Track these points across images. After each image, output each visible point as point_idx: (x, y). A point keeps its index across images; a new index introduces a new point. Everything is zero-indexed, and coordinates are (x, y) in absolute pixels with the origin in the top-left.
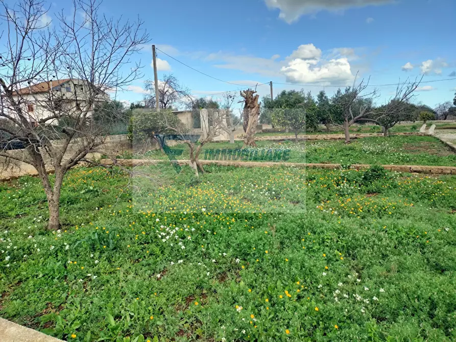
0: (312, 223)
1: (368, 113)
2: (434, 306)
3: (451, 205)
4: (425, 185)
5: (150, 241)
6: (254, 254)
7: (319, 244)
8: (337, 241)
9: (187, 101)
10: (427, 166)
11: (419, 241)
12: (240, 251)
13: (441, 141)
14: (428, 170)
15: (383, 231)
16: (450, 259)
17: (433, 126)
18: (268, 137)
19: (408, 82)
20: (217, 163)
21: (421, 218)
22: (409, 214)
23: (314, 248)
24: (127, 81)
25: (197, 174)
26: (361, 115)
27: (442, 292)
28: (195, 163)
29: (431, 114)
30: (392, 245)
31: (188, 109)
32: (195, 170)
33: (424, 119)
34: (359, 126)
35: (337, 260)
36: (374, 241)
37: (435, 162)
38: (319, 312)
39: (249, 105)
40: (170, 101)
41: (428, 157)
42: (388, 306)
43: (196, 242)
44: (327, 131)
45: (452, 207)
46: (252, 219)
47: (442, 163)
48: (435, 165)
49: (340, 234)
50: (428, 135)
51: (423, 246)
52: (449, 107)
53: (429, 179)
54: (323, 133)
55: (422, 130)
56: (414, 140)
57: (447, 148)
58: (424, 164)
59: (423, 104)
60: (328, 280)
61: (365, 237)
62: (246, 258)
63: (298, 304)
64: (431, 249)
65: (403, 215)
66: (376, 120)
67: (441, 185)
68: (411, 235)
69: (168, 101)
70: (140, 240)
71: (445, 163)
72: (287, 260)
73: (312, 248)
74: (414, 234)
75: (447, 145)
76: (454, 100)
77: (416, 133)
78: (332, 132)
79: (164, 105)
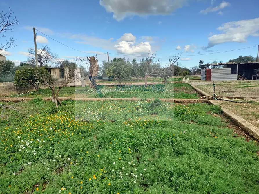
0: (117, 133)
1: (156, 71)
2: (172, 175)
3: (191, 119)
4: (179, 109)
5: (16, 151)
6: (82, 154)
7: (120, 145)
8: (129, 142)
9: (56, 62)
10: (182, 99)
11: (171, 139)
12: (73, 153)
13: (191, 86)
14: (183, 101)
15: (154, 135)
16: (184, 148)
17: (188, 79)
18: (105, 83)
19: (175, 56)
20: (72, 99)
21: (175, 127)
22: (169, 125)
23: (116, 148)
24: (4, 48)
25: (57, 106)
26: (152, 72)
27: (176, 167)
28: (56, 99)
29: (188, 72)
30: (158, 142)
31: (57, 67)
32: (55, 104)
33: (185, 75)
34: (154, 78)
35: (128, 153)
36: (148, 141)
37: (187, 97)
38: (111, 186)
39: (92, 65)
40: (45, 62)
41: (184, 94)
42: (150, 178)
43: (46, 149)
44: (137, 81)
45: (191, 120)
46: (85, 132)
47: (190, 97)
48: (186, 98)
49: (131, 138)
50: (186, 83)
51: (172, 142)
52: (197, 69)
53: (181, 106)
54: (135, 82)
55: (184, 80)
56: (179, 85)
57: (193, 89)
58: (181, 98)
59: (185, 67)
60: (120, 166)
61: (144, 139)
62: (77, 157)
63: (99, 183)
64: (176, 143)
65: (166, 125)
66: (160, 75)
67: (187, 109)
68: (168, 136)
69: (44, 61)
70: (9, 150)
71: (191, 98)
72: (99, 156)
73: (115, 147)
74: (169, 135)
75: (193, 88)
76: (199, 65)
77: (180, 82)
78: (140, 81)
79: (41, 64)
